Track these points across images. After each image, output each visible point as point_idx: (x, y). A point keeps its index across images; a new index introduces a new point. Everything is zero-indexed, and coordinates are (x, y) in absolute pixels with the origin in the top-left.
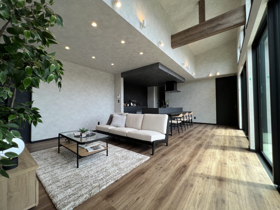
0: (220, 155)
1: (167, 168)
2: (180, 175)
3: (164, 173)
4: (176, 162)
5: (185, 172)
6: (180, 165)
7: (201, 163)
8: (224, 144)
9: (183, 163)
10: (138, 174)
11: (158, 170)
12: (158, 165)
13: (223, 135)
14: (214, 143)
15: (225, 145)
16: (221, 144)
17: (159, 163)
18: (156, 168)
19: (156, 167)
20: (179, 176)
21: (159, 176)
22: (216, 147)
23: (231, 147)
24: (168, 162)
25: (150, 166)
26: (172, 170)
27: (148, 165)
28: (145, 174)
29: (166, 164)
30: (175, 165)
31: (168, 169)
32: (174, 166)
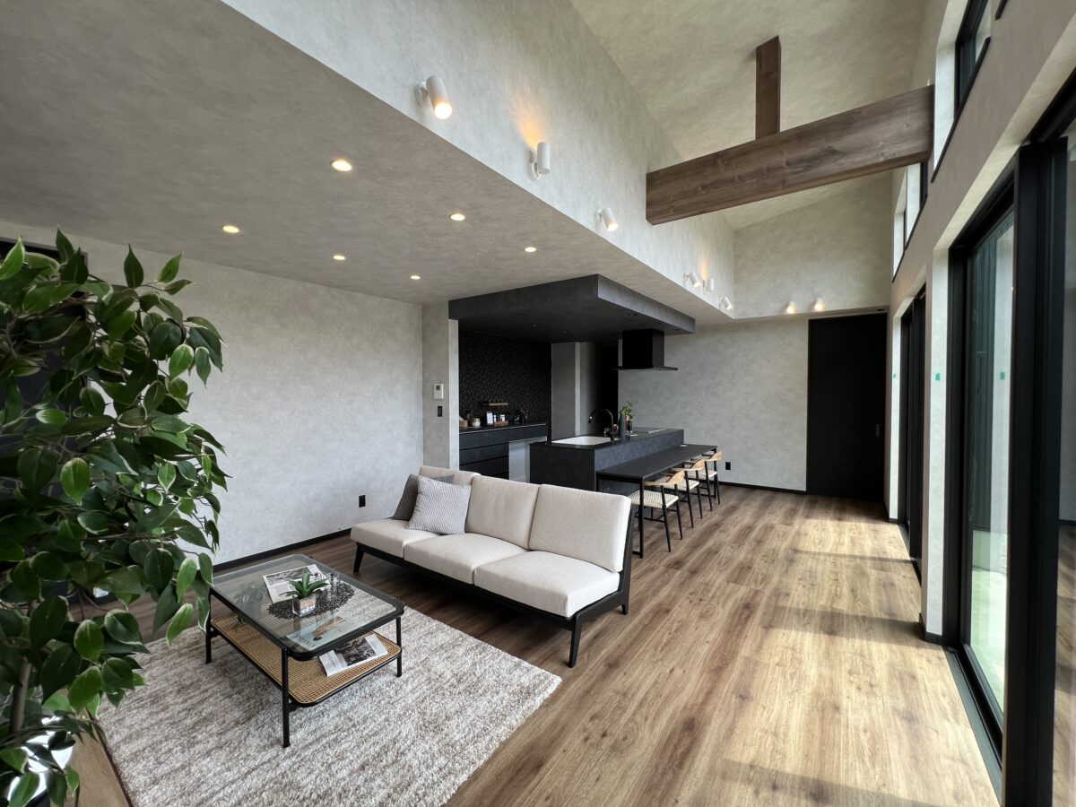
0: (820, 664)
1: (625, 738)
2: (674, 773)
3: (615, 762)
4: (660, 700)
5: (691, 755)
6: (672, 718)
7: (752, 704)
8: (833, 601)
9: (685, 708)
10: (519, 771)
11: (592, 745)
12: (592, 719)
13: (827, 550)
14: (798, 596)
15: (835, 606)
16: (822, 602)
17: (597, 708)
18: (585, 734)
19: (585, 730)
20: (669, 777)
21: (598, 780)
22: (804, 617)
23: (856, 617)
24: (630, 700)
25: (563, 729)
26: (643, 748)
27: (555, 724)
28: (543, 770)
29: (621, 715)
30: (654, 719)
31: (630, 740)
32: (652, 727)
